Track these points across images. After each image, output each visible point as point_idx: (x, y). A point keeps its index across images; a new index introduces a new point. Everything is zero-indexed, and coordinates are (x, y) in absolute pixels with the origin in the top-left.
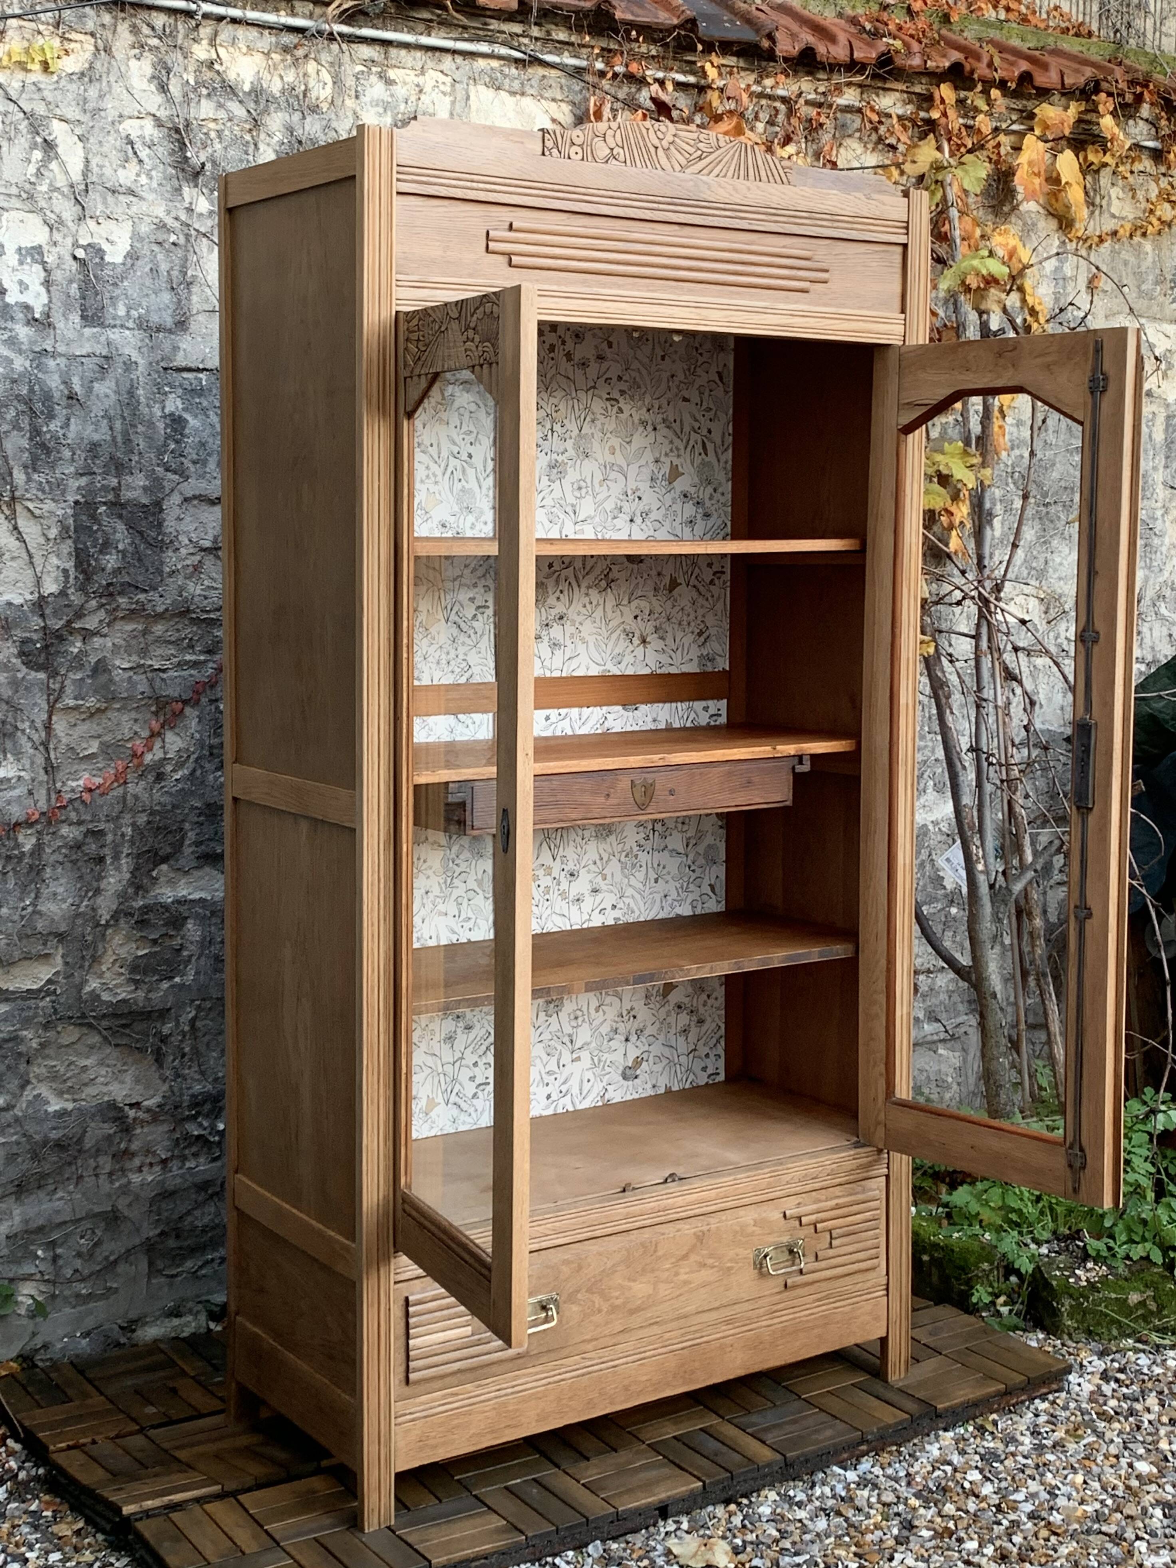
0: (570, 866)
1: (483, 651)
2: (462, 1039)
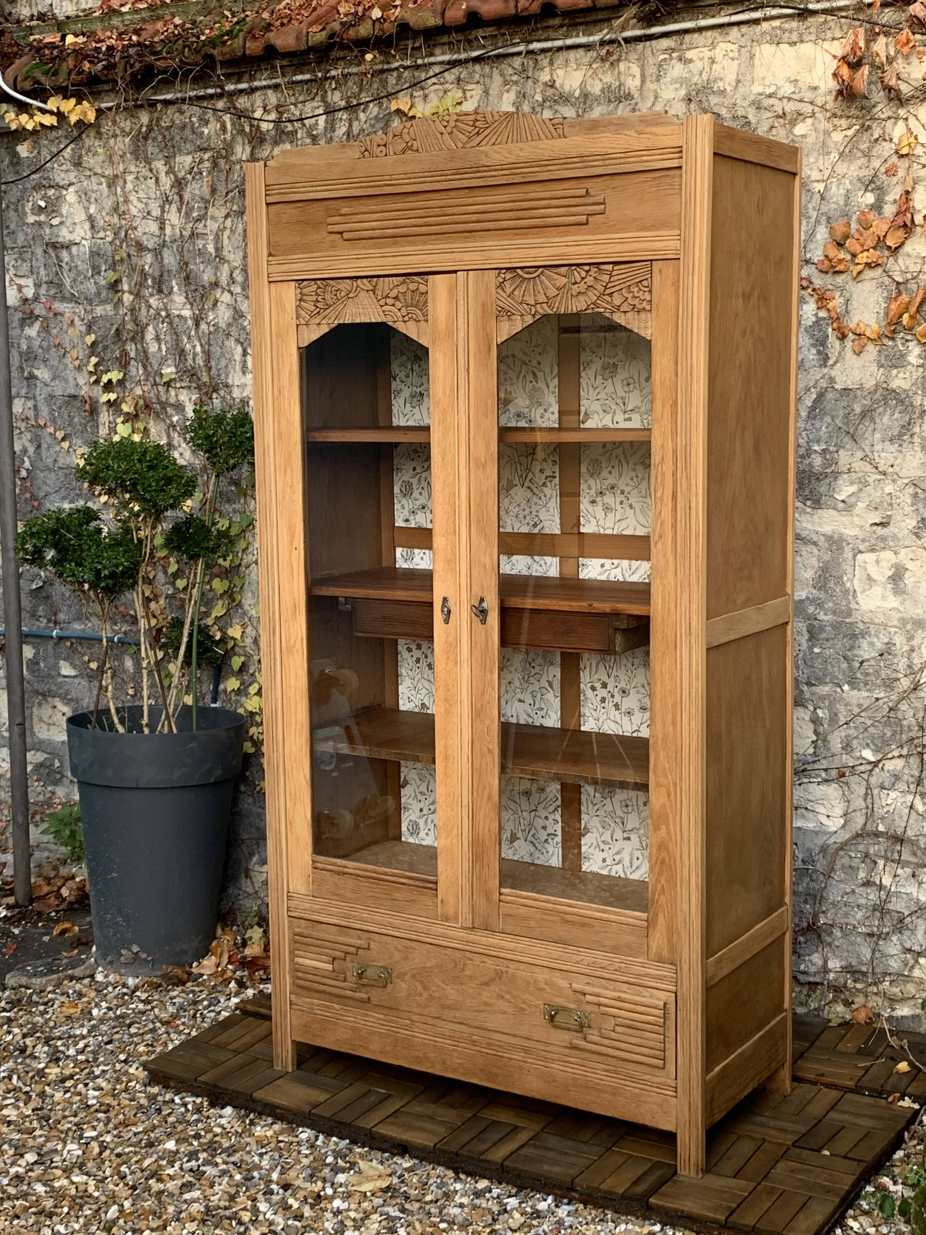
0: (622, 685)
1: (551, 510)
2: (535, 796)
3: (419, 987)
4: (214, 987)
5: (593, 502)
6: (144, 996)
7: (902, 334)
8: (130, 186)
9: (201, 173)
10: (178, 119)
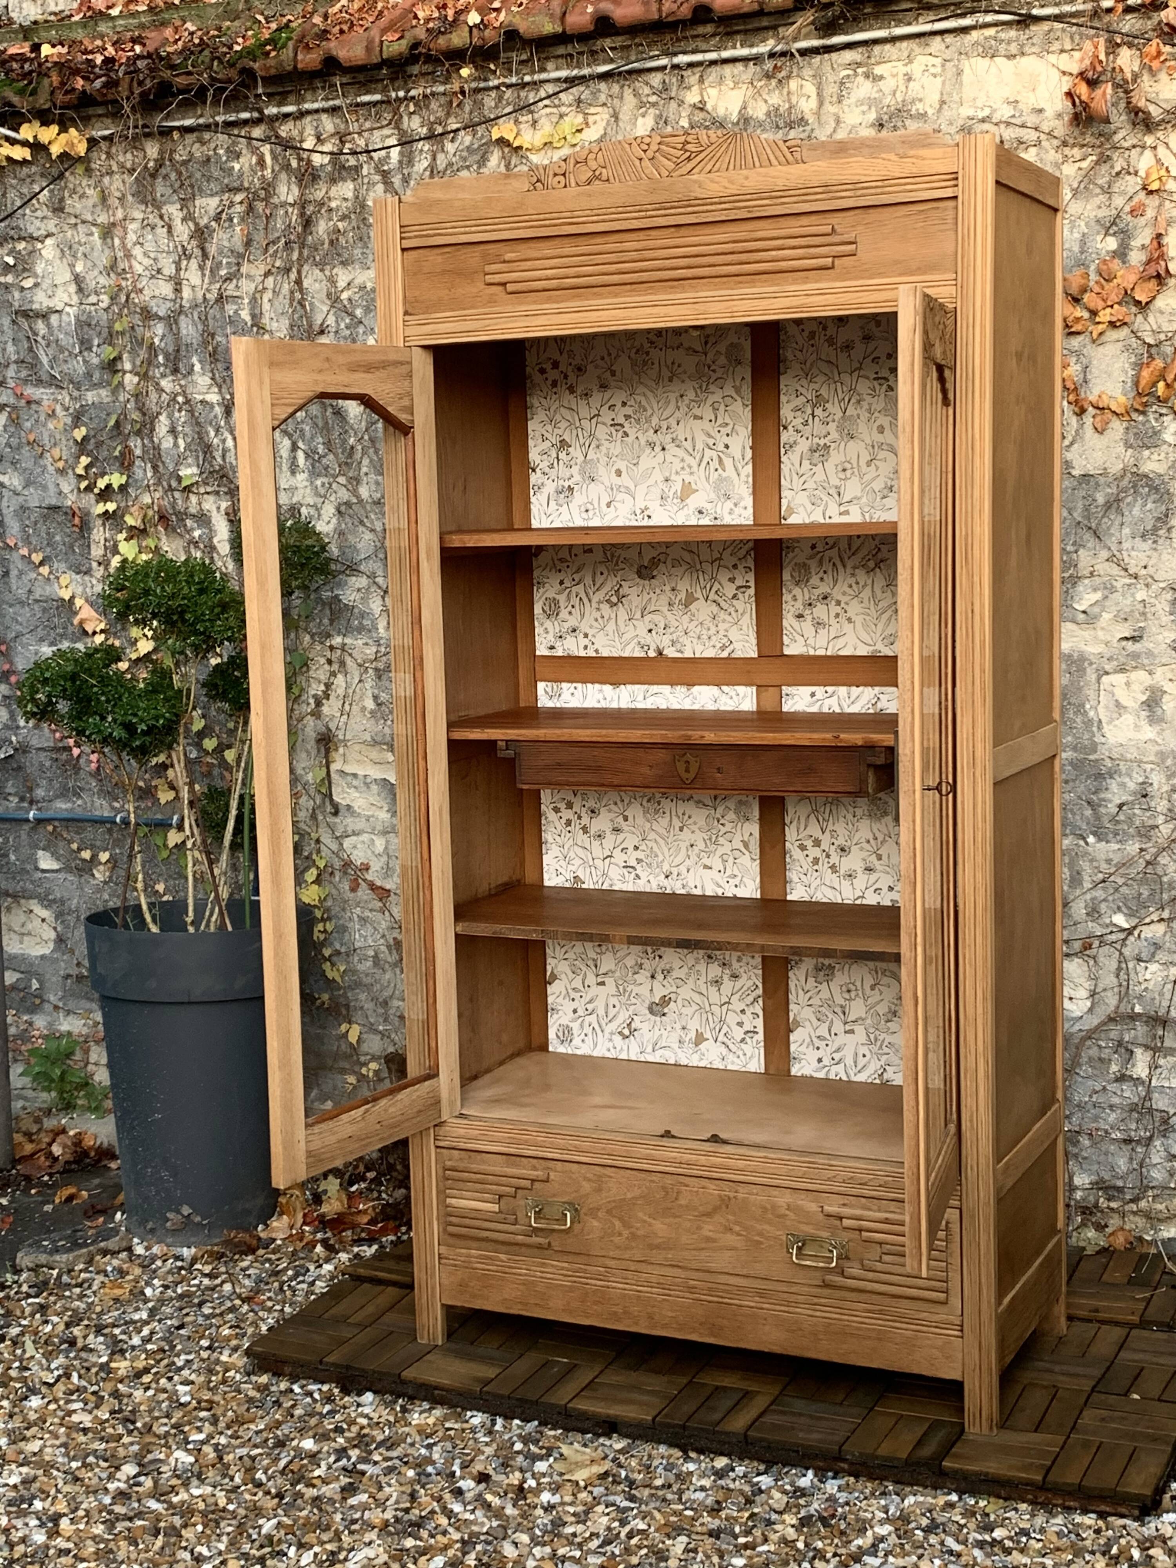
0: (841, 841)
1: (745, 628)
2: (728, 985)
3: (617, 1223)
4: (294, 1253)
5: (800, 616)
6: (207, 1269)
7: (1155, 407)
8: (131, 237)
9: (231, 220)
10: (198, 151)
